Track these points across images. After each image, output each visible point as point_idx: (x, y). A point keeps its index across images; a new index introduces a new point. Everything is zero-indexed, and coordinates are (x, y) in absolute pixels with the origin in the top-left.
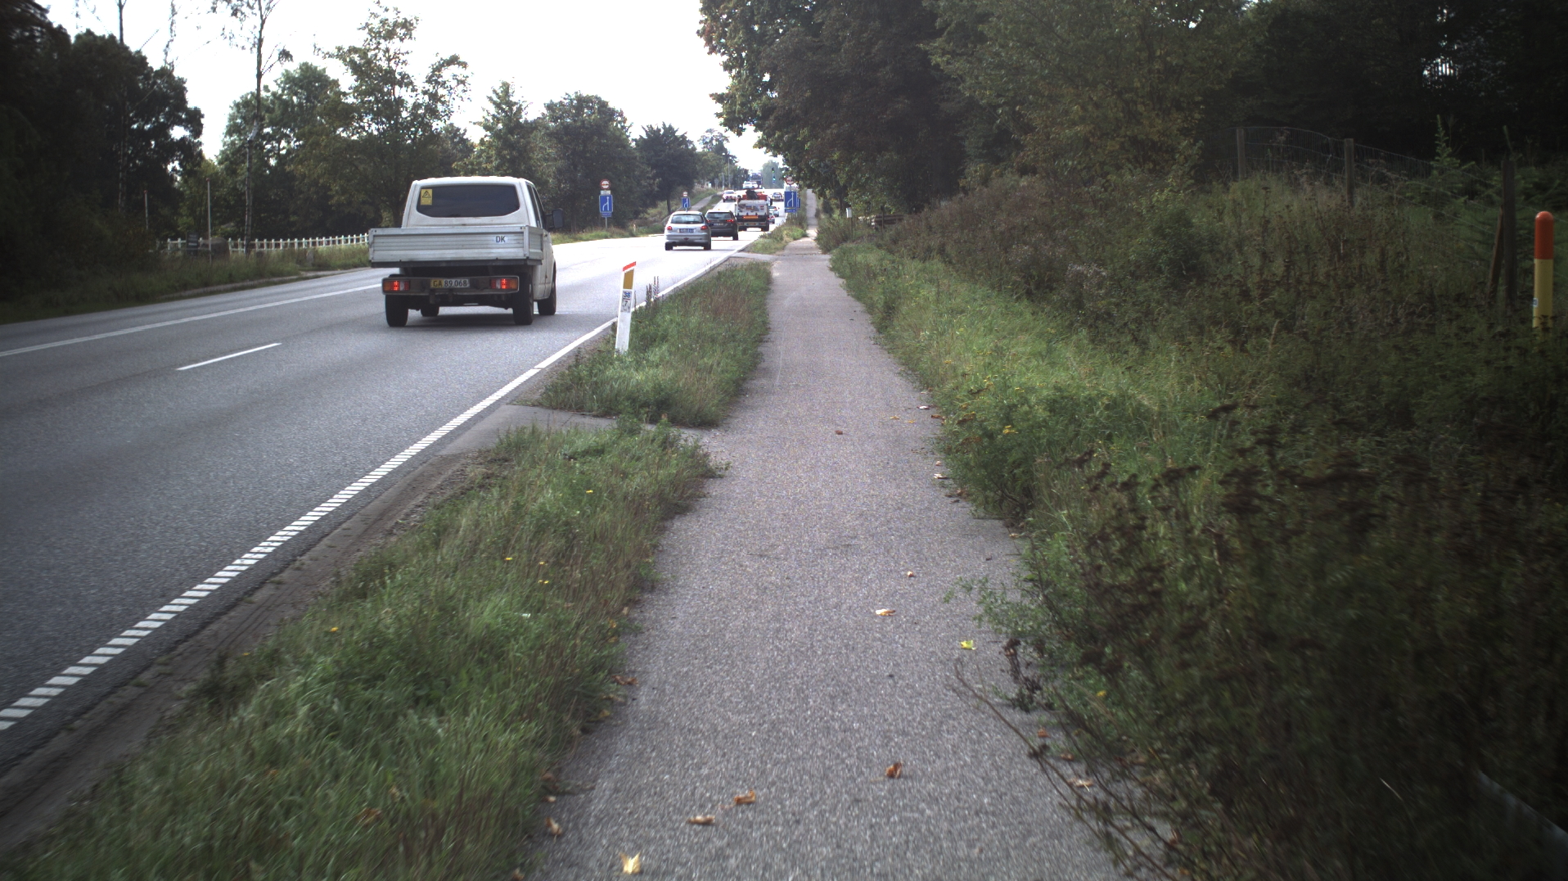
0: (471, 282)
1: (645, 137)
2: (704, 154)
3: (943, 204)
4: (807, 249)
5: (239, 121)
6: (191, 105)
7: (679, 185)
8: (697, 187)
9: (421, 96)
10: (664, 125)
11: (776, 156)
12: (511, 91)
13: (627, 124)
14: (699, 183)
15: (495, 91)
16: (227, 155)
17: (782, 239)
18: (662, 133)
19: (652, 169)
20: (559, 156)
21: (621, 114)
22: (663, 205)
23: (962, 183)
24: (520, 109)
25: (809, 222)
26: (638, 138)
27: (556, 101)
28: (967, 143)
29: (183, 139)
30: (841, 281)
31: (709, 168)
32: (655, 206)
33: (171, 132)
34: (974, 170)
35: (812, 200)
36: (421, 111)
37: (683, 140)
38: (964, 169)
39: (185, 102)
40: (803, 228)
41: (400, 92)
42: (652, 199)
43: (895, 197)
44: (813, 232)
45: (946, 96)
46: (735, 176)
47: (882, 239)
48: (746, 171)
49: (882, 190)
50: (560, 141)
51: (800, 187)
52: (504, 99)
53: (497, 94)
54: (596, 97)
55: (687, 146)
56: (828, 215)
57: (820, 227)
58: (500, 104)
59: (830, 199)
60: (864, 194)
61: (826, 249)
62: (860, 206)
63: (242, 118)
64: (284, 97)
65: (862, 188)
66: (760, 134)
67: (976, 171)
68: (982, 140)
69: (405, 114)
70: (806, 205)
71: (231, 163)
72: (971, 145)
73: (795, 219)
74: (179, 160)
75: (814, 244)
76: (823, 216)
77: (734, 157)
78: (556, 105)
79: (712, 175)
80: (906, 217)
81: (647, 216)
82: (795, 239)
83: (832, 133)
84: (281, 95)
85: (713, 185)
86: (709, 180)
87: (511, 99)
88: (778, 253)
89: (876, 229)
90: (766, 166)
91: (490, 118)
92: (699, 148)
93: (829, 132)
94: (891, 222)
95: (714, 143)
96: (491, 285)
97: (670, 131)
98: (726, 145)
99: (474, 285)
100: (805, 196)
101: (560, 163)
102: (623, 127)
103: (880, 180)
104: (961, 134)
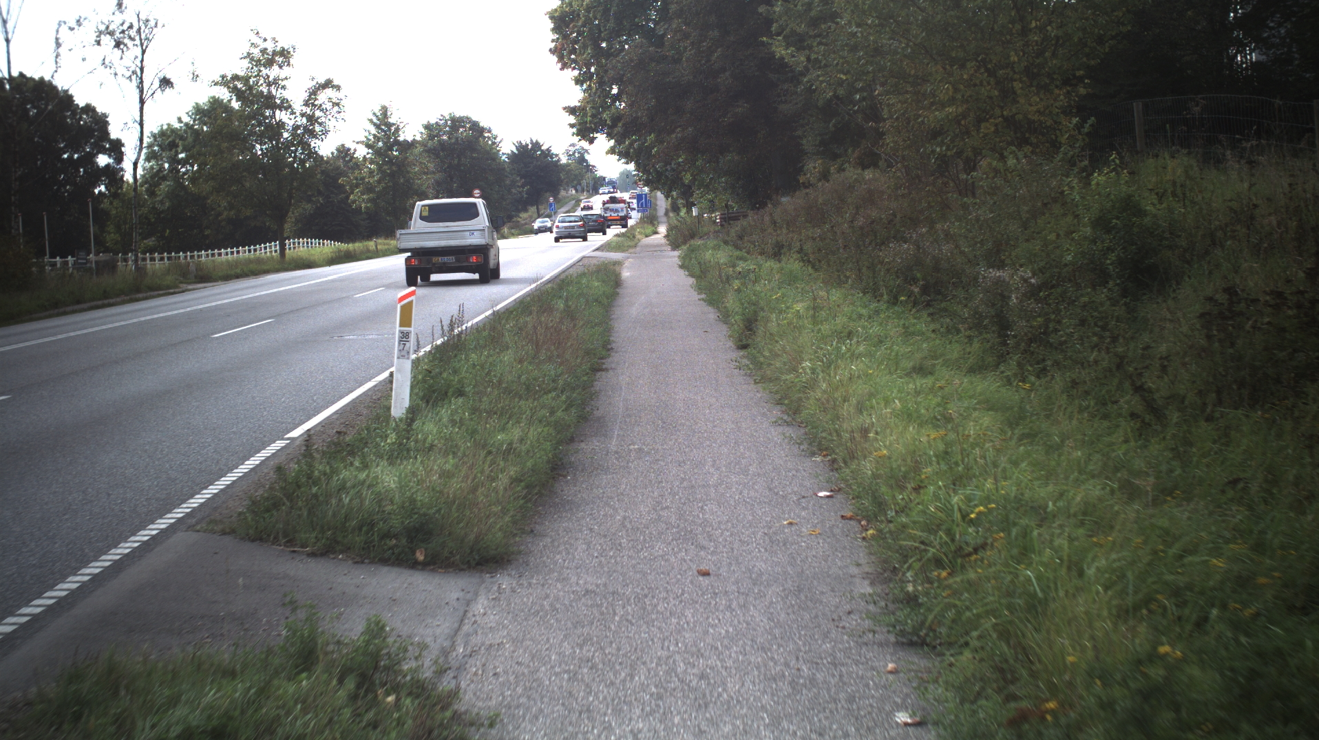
0: (456, 259)
1: (515, 151)
2: (568, 165)
3: (784, 200)
4: (657, 246)
5: (156, 148)
6: (113, 136)
7: (546, 192)
8: (563, 193)
9: (299, 119)
10: (531, 140)
11: (627, 163)
12: (389, 113)
13: (498, 140)
14: (564, 189)
15: (374, 114)
16: (147, 179)
17: (634, 237)
18: (530, 146)
19: (521, 178)
20: (437, 169)
21: (489, 131)
22: (533, 209)
23: (802, 179)
24: (397, 130)
25: (659, 220)
26: (510, 152)
27: (433, 121)
28: (804, 142)
29: (108, 166)
30: (691, 281)
31: (573, 177)
32: (526, 210)
33: (98, 160)
34: (813, 166)
35: (661, 201)
36: (299, 132)
37: (548, 153)
38: (803, 166)
39: (108, 134)
40: (654, 225)
41: (281, 115)
42: (523, 205)
43: (738, 195)
44: (663, 229)
45: (783, 98)
46: (595, 183)
47: (728, 235)
48: (604, 178)
49: (725, 189)
50: (437, 156)
51: (651, 191)
52: (383, 122)
53: (377, 116)
54: (467, 118)
55: (552, 158)
56: (676, 214)
57: (670, 224)
58: (380, 125)
59: (677, 199)
60: (707, 193)
61: (675, 245)
62: (705, 204)
63: (158, 145)
64: (196, 127)
65: (707, 187)
66: (612, 142)
67: (815, 168)
68: (819, 138)
69: (286, 135)
70: (657, 205)
71: (151, 185)
72: (808, 143)
73: (647, 218)
74: (105, 184)
75: (664, 241)
76: (671, 215)
77: (594, 166)
78: (432, 126)
79: (575, 182)
80: (750, 213)
81: (519, 219)
82: (647, 236)
83: (676, 137)
84: (193, 125)
85: (577, 191)
86: (573, 187)
87: (390, 120)
88: (631, 250)
89: (722, 225)
90: (622, 174)
91: (371, 137)
92: (564, 160)
93: (674, 136)
94: (736, 218)
95: (577, 155)
96: (467, 259)
97: (537, 145)
98: (587, 157)
99: (458, 260)
100: (656, 198)
101: (438, 176)
102: (494, 143)
103: (723, 179)
104: (799, 133)
